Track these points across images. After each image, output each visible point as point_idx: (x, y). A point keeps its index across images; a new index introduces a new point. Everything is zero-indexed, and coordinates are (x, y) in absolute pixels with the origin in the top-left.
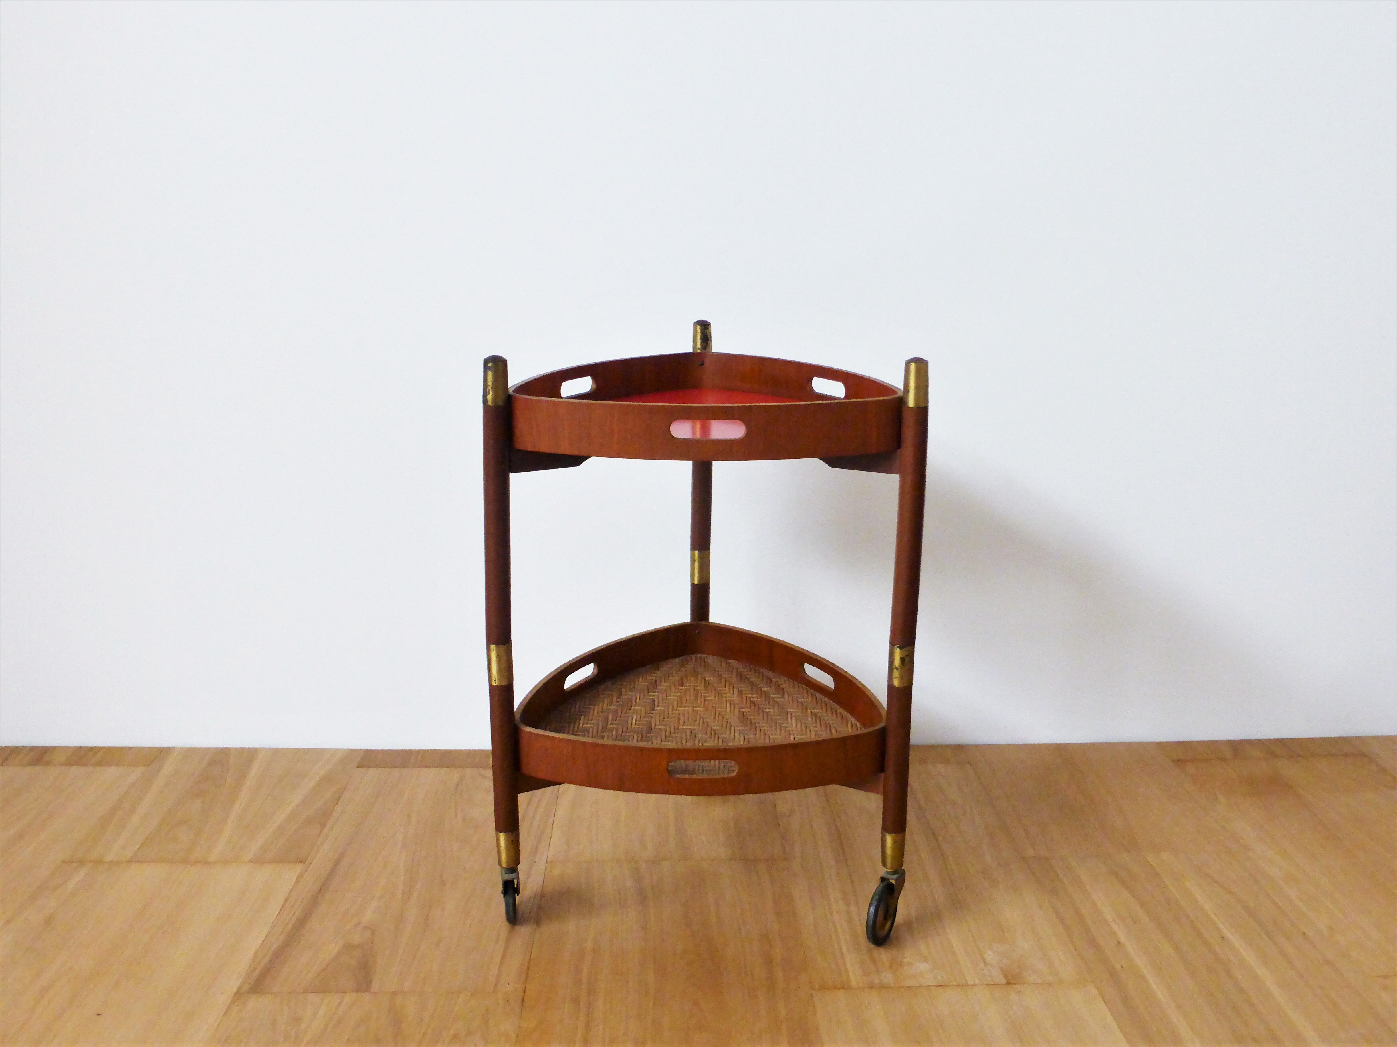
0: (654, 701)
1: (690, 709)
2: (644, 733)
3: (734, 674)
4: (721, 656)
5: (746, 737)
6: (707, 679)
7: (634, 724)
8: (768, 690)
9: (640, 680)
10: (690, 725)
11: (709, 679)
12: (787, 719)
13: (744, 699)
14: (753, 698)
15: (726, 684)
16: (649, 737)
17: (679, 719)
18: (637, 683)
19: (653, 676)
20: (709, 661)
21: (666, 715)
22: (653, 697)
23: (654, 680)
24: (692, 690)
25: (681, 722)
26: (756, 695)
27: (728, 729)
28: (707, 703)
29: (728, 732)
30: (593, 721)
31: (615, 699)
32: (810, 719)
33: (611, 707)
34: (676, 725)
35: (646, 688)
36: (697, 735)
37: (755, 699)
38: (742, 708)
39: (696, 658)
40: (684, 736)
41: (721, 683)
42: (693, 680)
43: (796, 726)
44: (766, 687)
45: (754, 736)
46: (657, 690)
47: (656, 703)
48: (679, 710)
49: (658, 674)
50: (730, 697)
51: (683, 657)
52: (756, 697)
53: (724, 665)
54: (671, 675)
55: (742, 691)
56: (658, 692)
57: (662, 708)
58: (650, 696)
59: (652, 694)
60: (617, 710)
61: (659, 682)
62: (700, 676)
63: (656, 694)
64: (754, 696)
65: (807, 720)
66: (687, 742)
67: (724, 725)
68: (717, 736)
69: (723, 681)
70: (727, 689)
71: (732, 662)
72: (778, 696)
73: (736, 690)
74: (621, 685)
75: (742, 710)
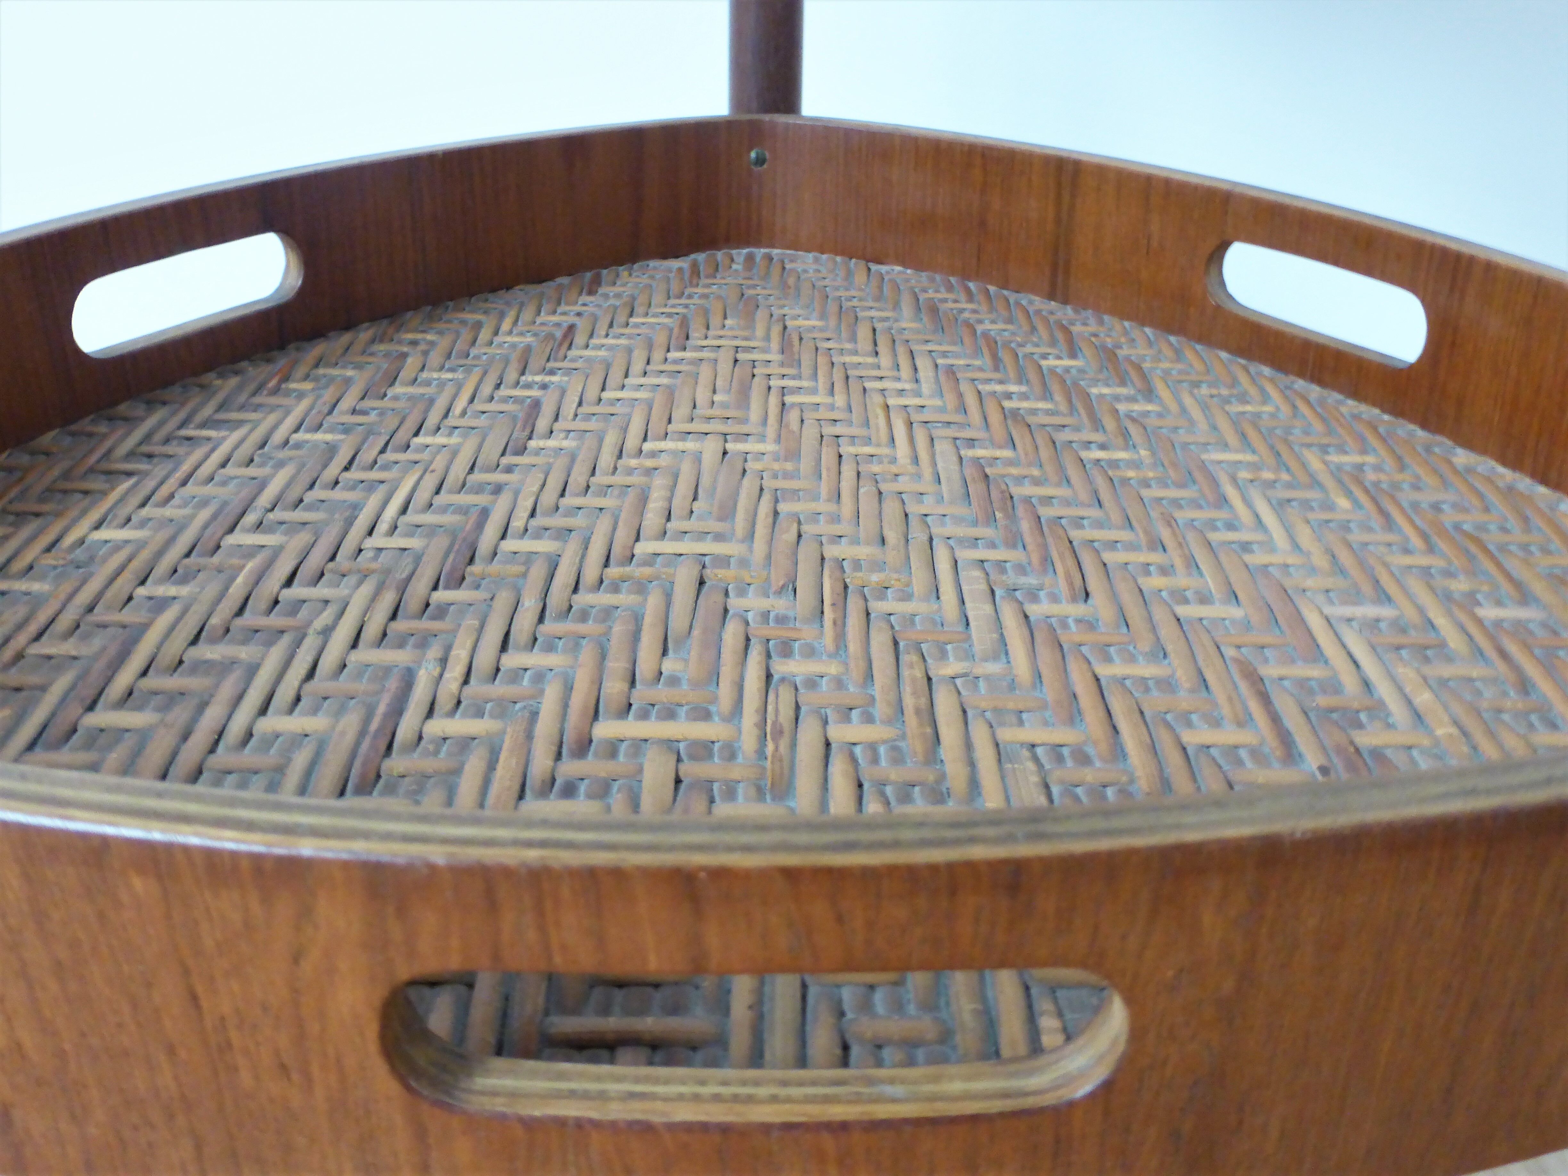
0: (536, 405)
1: (710, 448)
2: (420, 587)
3: (907, 309)
4: (849, 253)
5: (1035, 610)
6: (790, 323)
7: (383, 527)
8: (1067, 370)
9: (506, 326)
10: (702, 535)
11: (801, 322)
12: (1222, 501)
13: (971, 400)
14: (1009, 396)
15: (875, 344)
16: (442, 612)
17: (643, 499)
18: (484, 335)
19: (564, 314)
20: (799, 266)
21: (578, 477)
22: (535, 393)
23: (565, 325)
24: (724, 367)
25: (652, 519)
26: (1024, 389)
27: (917, 562)
28: (793, 417)
29: (919, 580)
30: (168, 512)
31: (346, 404)
32: (1343, 503)
33: (308, 436)
34: (622, 536)
35: (514, 357)
36: (734, 603)
37: (1025, 405)
38: (971, 442)
39: (750, 258)
40: (653, 601)
41: (853, 338)
42: (731, 329)
43: (1296, 546)
44: (1059, 358)
45: (1078, 610)
46: (565, 364)
47: (542, 424)
48: (653, 454)
49: (590, 304)
50: (901, 392)
51: (701, 257)
52: (1024, 397)
53: (860, 277)
54: (639, 310)
55: (951, 371)
56: (569, 371)
57: (569, 444)
58: (528, 386)
59: (538, 378)
60: (331, 450)
61: (580, 339)
62: (761, 315)
63: (555, 379)
64: (1013, 388)
65: (1328, 506)
66: (665, 652)
67: (892, 536)
68: (854, 605)
69: (864, 332)
70: (885, 360)
71: (893, 270)
72: (1123, 391)
73: (923, 363)
74: (414, 343)
75: (967, 453)
